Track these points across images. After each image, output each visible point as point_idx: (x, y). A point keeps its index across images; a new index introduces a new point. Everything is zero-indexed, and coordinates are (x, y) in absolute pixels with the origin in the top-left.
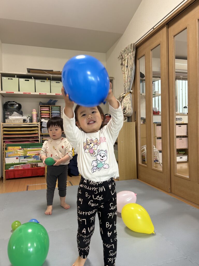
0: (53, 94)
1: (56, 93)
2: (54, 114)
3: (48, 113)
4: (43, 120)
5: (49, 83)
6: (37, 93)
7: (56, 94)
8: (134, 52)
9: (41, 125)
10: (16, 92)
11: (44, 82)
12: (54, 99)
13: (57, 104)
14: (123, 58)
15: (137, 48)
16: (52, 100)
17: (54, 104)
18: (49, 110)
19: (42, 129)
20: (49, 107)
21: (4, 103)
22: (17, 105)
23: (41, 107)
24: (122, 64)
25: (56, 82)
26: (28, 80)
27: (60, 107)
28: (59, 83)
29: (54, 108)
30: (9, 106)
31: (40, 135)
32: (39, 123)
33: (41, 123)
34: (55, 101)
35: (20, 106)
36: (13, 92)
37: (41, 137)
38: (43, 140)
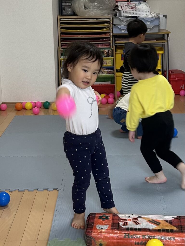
31: (113, 36)
37: (114, 39)
38: (116, 44)
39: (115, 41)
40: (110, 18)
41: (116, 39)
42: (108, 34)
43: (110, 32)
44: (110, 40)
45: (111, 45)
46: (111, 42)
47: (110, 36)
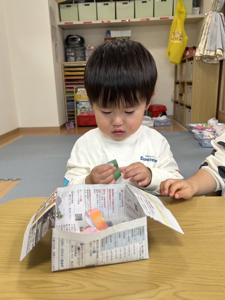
0: (119, 20)
1: (123, 19)
5: (114, 5)
6: (99, 22)
7: (122, 21)
10: (75, 22)
11: (107, 4)
21: (65, 37)
22: (79, 40)
25: (123, 3)
26: (89, 5)
28: (127, 3)
30: (70, 40)
35: (82, 40)
36: (72, 23)
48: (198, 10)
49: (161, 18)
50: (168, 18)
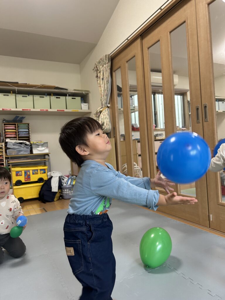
0: (20, 109)
2: (22, 133)
3: (14, 132)
4: (8, 140)
5: (14, 97)
6: (0, 109)
7: (23, 110)
8: (110, 64)
9: (6, 146)
11: (8, 95)
12: (21, 116)
13: (25, 121)
14: (98, 70)
15: (112, 59)
16: (19, 117)
17: (21, 121)
18: (15, 128)
19: (8, 151)
20: (15, 124)
23: (5, 125)
24: (97, 76)
25: (23, 96)
27: (28, 124)
28: (26, 96)
29: (21, 125)
31: (6, 158)
32: (3, 144)
33: (6, 143)
34: (22, 117)
37: (6, 160)
38: (9, 164)
39: (8, 161)
40: (2, 145)
41: (8, 160)
42: (1, 157)
43: (3, 155)
44: (3, 161)
45: (5, 165)
46: (4, 163)
47: (3, 158)
48: (86, 105)
49: (58, 110)
50: (64, 110)
